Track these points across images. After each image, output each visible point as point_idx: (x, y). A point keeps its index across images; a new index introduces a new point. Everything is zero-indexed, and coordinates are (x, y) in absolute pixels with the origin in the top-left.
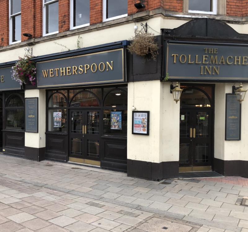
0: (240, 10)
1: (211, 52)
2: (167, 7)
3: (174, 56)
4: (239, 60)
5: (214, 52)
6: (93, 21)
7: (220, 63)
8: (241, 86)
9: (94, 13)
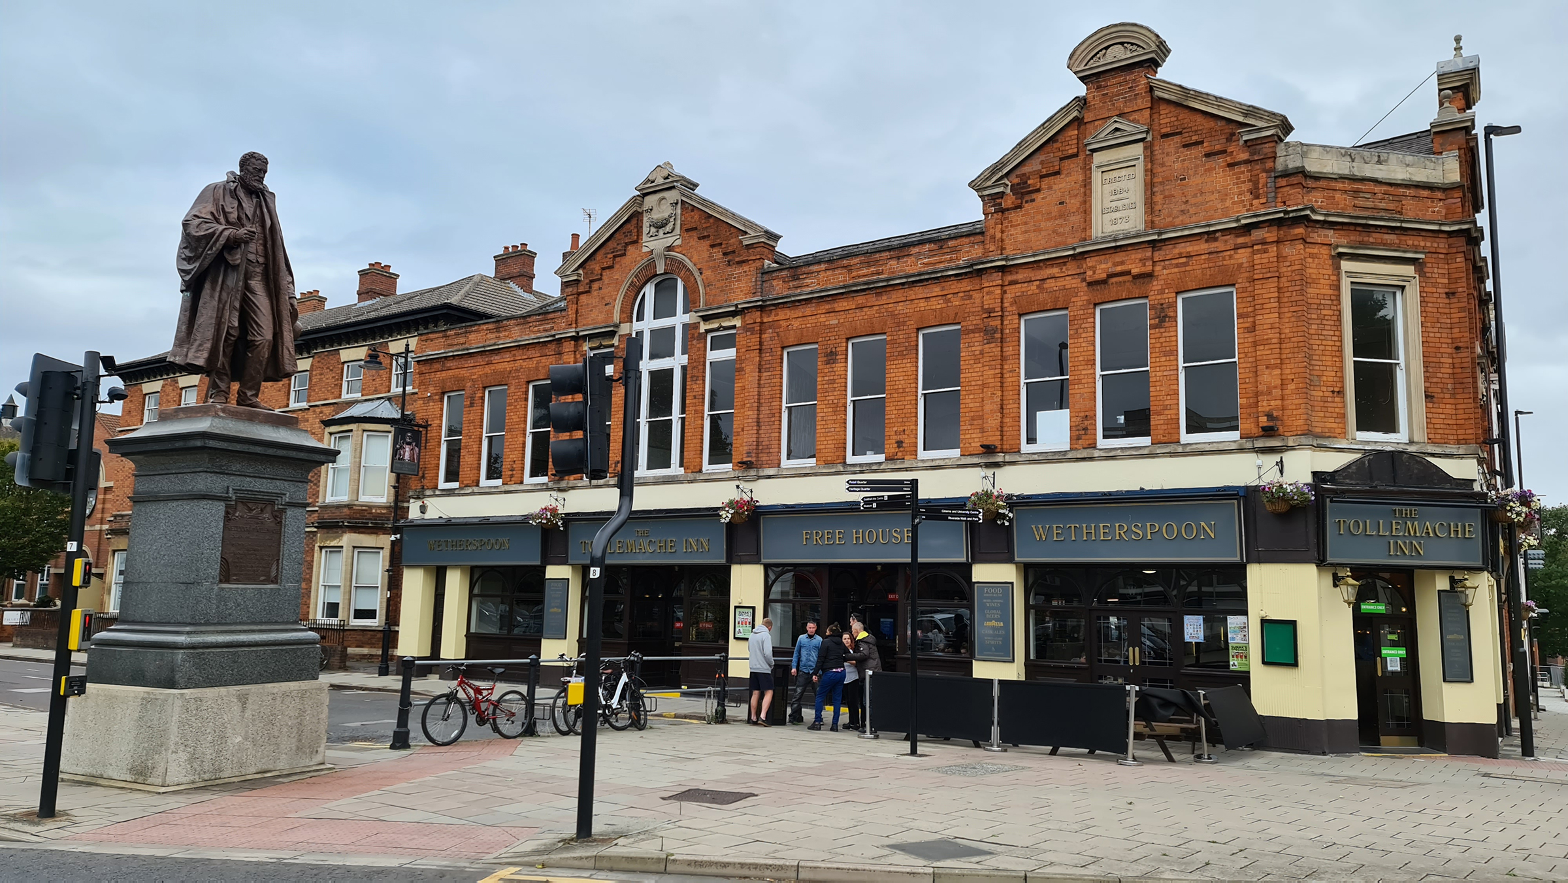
0: (1454, 432)
1: (1406, 514)
2: (1319, 430)
3: (1339, 521)
4: (1459, 529)
5: (1411, 514)
6: (1159, 437)
7: (1423, 535)
8: (1466, 577)
9: (1162, 422)
